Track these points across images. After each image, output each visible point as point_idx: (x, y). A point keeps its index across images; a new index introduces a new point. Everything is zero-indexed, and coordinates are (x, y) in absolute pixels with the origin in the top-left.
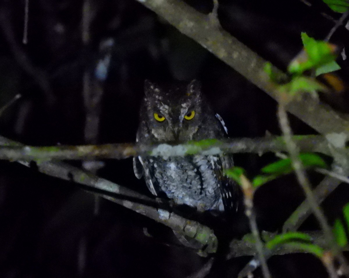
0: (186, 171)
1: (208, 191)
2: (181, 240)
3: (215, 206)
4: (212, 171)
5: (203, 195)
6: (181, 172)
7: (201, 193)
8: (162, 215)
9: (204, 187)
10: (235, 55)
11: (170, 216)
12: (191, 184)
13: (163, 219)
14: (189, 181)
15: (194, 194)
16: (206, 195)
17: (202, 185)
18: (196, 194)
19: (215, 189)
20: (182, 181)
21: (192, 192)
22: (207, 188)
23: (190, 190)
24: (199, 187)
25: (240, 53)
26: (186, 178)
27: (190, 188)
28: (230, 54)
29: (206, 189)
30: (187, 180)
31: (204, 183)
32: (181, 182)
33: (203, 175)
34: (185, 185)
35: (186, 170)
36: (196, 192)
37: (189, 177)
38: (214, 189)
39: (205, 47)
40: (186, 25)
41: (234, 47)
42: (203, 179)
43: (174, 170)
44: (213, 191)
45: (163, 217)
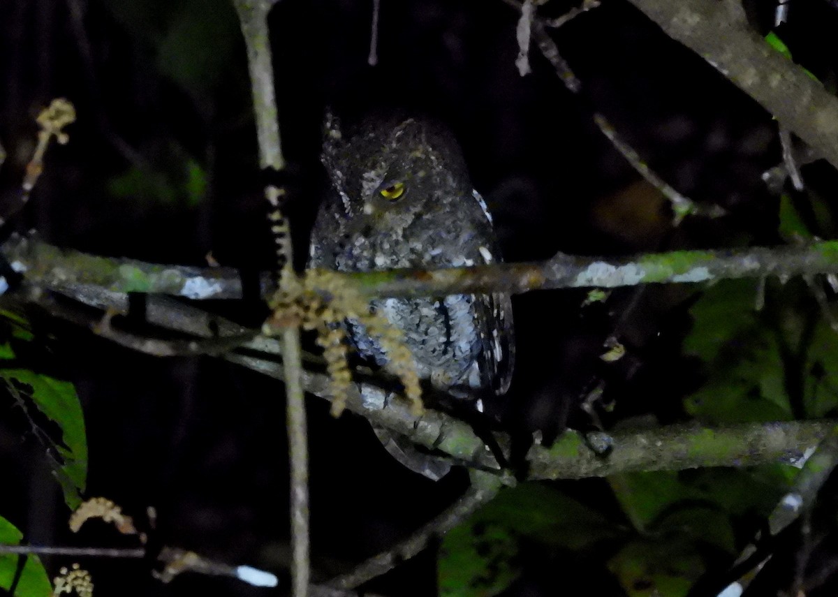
0: (416, 308)
1: (460, 348)
2: (388, 448)
3: (464, 377)
4: (468, 306)
5: (449, 356)
6: (407, 309)
7: (445, 352)
8: (370, 400)
9: (452, 339)
10: (775, 80)
11: (386, 403)
12: (426, 333)
13: (371, 408)
14: (422, 328)
15: (431, 354)
16: (454, 356)
17: (448, 335)
18: (436, 353)
19: (472, 343)
20: (408, 329)
21: (427, 352)
22: (458, 340)
23: (423, 346)
24: (443, 339)
25: (782, 76)
26: (417, 321)
27: (424, 342)
28: (764, 78)
29: (456, 344)
30: (418, 325)
31: (452, 331)
32: (405, 331)
33: (450, 314)
34: (414, 336)
35: (417, 305)
36: (434, 351)
37: (424, 320)
38: (470, 342)
39: (714, 64)
40: (685, 21)
41: (773, 64)
42: (451, 323)
43: (393, 307)
44: (468, 347)
45: (371, 404)
